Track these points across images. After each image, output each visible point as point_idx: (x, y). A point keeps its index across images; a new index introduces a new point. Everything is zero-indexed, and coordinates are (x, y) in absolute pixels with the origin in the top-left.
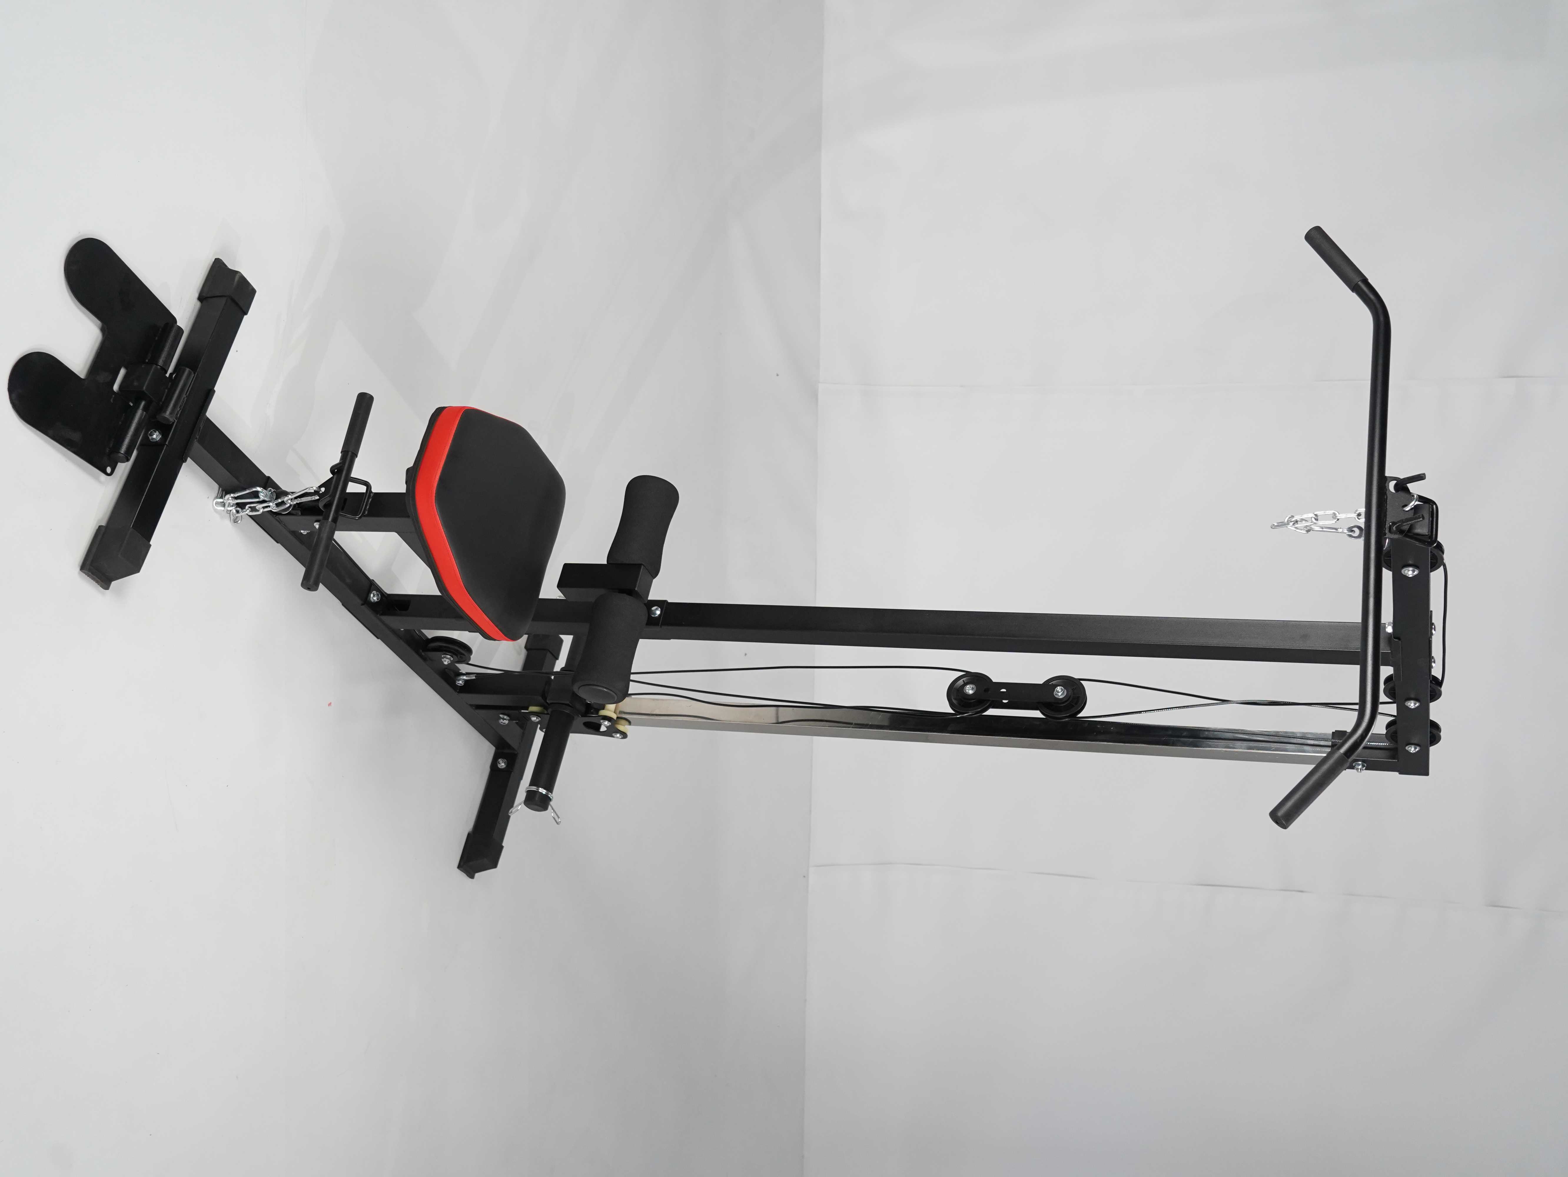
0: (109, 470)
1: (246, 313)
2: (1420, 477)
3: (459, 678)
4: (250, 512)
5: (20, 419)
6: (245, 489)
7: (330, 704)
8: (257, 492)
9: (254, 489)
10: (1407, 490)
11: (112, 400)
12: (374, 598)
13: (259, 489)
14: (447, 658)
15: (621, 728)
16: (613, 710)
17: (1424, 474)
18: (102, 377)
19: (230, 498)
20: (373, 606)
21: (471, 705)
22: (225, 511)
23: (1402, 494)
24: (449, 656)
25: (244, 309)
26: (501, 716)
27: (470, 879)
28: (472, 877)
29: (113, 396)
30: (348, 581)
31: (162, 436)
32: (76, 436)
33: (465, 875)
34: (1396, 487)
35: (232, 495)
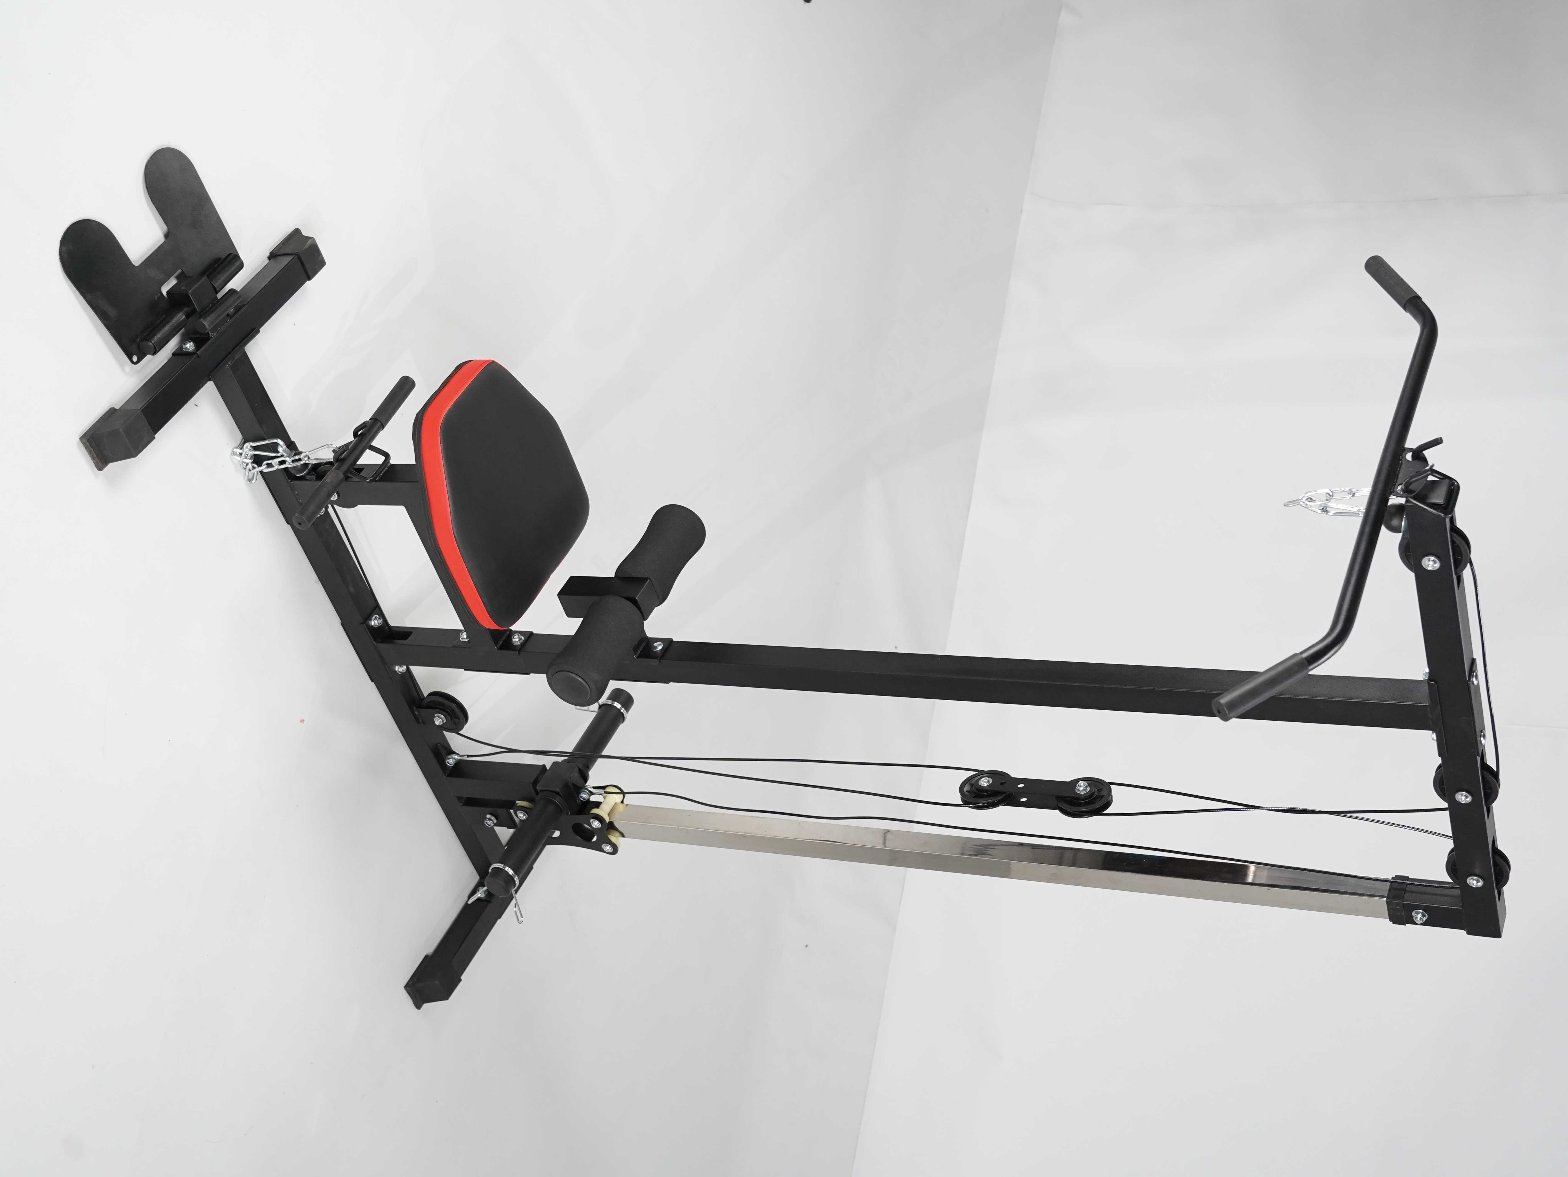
0: (135, 359)
1: (309, 278)
2: (1437, 442)
3: (449, 757)
4: (266, 468)
5: (64, 273)
6: (264, 439)
7: (302, 721)
8: (277, 444)
9: (275, 441)
10: (1424, 460)
11: (156, 297)
12: (375, 622)
13: (279, 441)
14: (440, 718)
15: (613, 838)
16: (608, 811)
17: (1441, 438)
18: (153, 273)
19: (249, 447)
20: (372, 629)
21: (459, 798)
22: (241, 461)
23: (1418, 463)
24: (442, 716)
25: (310, 273)
26: (488, 816)
27: (416, 1009)
28: (418, 1007)
29: (159, 295)
30: (351, 589)
31: (195, 348)
32: (112, 312)
33: (411, 1000)
34: (1414, 457)
35: (252, 444)
